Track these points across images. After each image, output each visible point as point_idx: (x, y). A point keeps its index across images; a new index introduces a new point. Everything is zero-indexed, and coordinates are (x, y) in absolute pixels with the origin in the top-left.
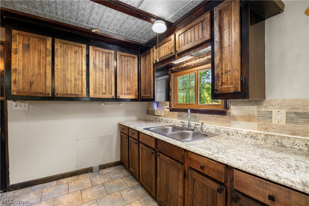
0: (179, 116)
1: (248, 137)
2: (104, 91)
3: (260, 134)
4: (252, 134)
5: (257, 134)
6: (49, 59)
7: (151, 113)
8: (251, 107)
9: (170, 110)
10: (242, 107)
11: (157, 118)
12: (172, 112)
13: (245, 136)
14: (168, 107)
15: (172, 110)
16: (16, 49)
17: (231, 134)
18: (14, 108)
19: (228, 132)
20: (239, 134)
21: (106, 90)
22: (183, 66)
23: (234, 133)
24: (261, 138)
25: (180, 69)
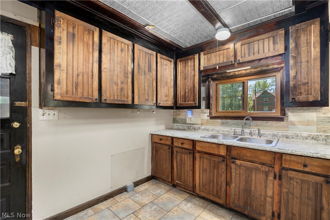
0: (222, 124)
1: (309, 138)
2: (147, 97)
3: (320, 136)
4: (313, 136)
5: (318, 136)
6: (96, 54)
7: (179, 121)
8: (310, 113)
9: (210, 117)
10: (301, 114)
11: (190, 126)
12: (212, 120)
13: (305, 138)
14: (208, 114)
15: (212, 118)
16: (60, 38)
17: (291, 137)
18: (41, 118)
19: (287, 135)
20: (299, 137)
21: (148, 96)
22: (229, 75)
23: (294, 137)
24: (322, 139)
25: (225, 77)
